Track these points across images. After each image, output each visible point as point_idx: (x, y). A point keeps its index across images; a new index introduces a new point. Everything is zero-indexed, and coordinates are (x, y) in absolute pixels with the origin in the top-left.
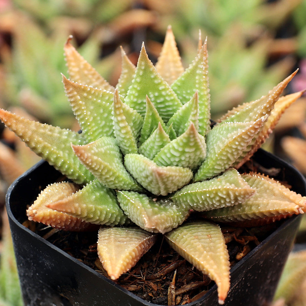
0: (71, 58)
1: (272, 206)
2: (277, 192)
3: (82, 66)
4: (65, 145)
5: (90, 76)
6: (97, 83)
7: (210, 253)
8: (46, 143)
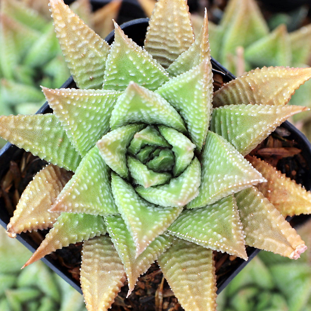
0: (57, 11)
1: (267, 246)
2: (274, 226)
3: (69, 21)
4: (48, 138)
5: (79, 33)
6: (86, 42)
7: (197, 297)
8: (27, 141)
